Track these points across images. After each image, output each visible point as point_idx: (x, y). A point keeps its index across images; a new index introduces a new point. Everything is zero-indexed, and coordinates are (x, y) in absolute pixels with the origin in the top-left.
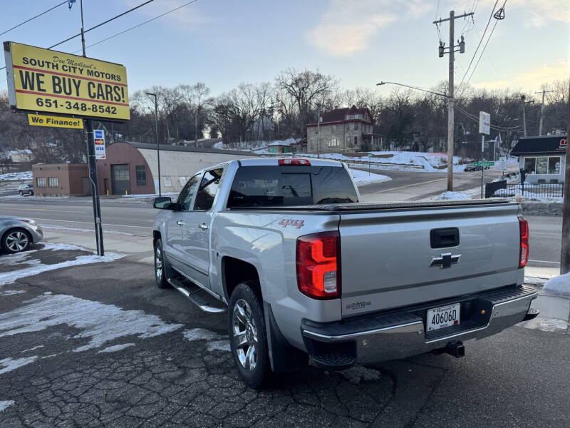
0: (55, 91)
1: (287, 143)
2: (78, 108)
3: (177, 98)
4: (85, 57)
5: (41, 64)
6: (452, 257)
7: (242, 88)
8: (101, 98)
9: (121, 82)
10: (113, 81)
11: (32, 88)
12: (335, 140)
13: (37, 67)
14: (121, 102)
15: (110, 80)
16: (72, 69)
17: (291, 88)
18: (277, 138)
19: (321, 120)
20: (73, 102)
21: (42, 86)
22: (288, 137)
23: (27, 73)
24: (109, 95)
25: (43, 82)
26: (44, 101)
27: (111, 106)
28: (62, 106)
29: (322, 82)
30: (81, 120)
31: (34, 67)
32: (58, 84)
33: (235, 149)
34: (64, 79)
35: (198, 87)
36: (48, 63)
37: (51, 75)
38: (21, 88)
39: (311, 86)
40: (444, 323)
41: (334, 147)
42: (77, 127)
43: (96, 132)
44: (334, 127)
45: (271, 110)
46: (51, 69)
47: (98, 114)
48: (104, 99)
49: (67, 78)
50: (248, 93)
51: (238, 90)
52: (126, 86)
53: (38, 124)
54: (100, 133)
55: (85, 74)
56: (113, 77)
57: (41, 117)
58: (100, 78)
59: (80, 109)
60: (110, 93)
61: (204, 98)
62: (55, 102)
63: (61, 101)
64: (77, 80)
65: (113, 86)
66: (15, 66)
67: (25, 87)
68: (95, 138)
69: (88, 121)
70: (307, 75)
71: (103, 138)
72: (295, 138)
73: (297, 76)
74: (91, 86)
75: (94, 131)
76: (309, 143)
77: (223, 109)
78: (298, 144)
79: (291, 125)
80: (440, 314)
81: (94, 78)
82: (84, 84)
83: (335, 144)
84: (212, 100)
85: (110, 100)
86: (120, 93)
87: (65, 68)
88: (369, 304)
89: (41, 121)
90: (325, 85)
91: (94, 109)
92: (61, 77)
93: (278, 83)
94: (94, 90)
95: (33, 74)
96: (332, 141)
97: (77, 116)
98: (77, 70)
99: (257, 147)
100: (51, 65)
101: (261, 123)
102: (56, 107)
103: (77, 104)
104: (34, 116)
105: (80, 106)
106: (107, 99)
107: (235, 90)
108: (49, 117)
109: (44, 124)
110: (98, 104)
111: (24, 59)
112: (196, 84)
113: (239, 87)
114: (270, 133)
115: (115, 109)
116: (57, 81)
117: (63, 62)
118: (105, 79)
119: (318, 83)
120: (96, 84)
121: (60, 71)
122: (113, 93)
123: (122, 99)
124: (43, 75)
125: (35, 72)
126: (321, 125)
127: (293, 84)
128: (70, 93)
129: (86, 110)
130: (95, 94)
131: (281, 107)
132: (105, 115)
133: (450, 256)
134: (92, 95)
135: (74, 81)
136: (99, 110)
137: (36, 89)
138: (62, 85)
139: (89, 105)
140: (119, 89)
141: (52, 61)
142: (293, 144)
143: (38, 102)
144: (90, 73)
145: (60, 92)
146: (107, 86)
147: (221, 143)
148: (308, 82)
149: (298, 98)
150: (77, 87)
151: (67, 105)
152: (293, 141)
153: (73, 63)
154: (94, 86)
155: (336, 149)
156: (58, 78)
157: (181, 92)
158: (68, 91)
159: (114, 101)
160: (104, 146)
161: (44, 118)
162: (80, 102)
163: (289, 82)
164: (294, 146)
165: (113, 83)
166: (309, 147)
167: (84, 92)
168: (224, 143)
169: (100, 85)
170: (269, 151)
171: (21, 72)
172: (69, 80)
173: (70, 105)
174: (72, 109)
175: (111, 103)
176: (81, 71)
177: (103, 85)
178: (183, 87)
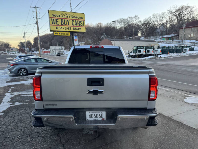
0: (62, 24)
1: (170, 36)
2: (68, 29)
3: (128, 22)
4: (71, 12)
5: (57, 16)
6: (99, 91)
7: (153, 15)
8: (76, 25)
9: (83, 19)
10: (80, 19)
11: (55, 24)
12: (193, 34)
13: (56, 17)
14: (83, 26)
15: (79, 19)
16: (67, 17)
17: (174, 14)
18: (166, 34)
19: (185, 26)
20: (67, 27)
21: (58, 23)
22: (171, 34)
23: (53, 19)
24: (79, 24)
25: (58, 22)
26: (58, 28)
27: (79, 28)
28: (64, 29)
29: (189, 9)
30: (69, 33)
31: (55, 17)
32: (63, 22)
33: (148, 39)
34: (64, 20)
35: (135, 17)
36: (60, 15)
37: (60, 19)
38: (52, 24)
39: (184, 12)
40: (96, 118)
41: (192, 37)
42: (68, 35)
43: (75, 37)
44: (193, 28)
45: (166, 23)
46: (60, 17)
47: (75, 31)
48: (77, 25)
49: (65, 20)
50: (156, 17)
51: (152, 16)
52: (84, 20)
53: (57, 35)
54: (76, 37)
55: (71, 18)
56: (80, 18)
57: (57, 32)
58: (76, 19)
59: (69, 29)
60: (79, 23)
61: (137, 21)
62: (62, 27)
63: (63, 27)
64: (68, 20)
65: (80, 21)
66: (50, 18)
67: (53, 24)
68: (74, 38)
69: (72, 33)
70: (183, 7)
71: (77, 38)
72: (174, 34)
73: (178, 8)
74: (73, 21)
75: (74, 36)
76: (180, 36)
77: (145, 24)
78: (175, 36)
79: (173, 29)
80: (94, 114)
81: (74, 19)
82: (71, 21)
83: (192, 36)
84: (140, 21)
85: (79, 26)
86: (82, 23)
87: (65, 16)
88: (56, 105)
89: (57, 34)
90: (191, 10)
91: (74, 29)
92: (63, 19)
93: (169, 11)
94: (74, 23)
95: (55, 19)
96: (191, 34)
97: (68, 32)
98: (69, 17)
99: (157, 38)
100: (60, 16)
101: (160, 29)
102: (62, 29)
103: (68, 28)
104: (55, 32)
105: (69, 28)
106: (78, 25)
107: (151, 17)
108: (60, 32)
109: (58, 35)
110: (75, 27)
111: (52, 15)
112: (134, 16)
113: (152, 15)
114: (163, 32)
115: (81, 29)
116: (62, 21)
117: (64, 14)
118: (77, 19)
119: (187, 10)
120: (74, 21)
121: (63, 17)
122: (80, 23)
123: (83, 25)
124: (58, 19)
125: (56, 19)
126: (185, 28)
127: (175, 11)
128: (66, 24)
129: (71, 29)
130: (74, 24)
131: (171, 21)
132: (77, 31)
133: (98, 90)
134: (73, 24)
135: (67, 20)
136: (75, 29)
137: (56, 24)
138: (64, 22)
139: (72, 28)
140: (82, 22)
141: (61, 15)
142: (173, 36)
143: (56, 28)
144: (72, 17)
145: (63, 24)
146: (78, 21)
147: (144, 37)
148: (183, 10)
149: (177, 17)
150: (68, 22)
151: (65, 28)
152: (173, 35)
153: (67, 14)
154: (74, 22)
155: (193, 38)
156: (63, 20)
157: (129, 19)
158: (65, 24)
159: (80, 26)
160: (77, 41)
161: (58, 33)
162: (69, 27)
163: (174, 11)
164: (173, 37)
165: (80, 20)
166: (180, 38)
167: (70, 24)
168: (145, 37)
169: (76, 21)
170: (162, 40)
171: (52, 19)
172: (66, 20)
173: (66, 28)
174: (67, 29)
175: (79, 27)
176: (70, 17)
177: (77, 21)
178: (130, 18)
